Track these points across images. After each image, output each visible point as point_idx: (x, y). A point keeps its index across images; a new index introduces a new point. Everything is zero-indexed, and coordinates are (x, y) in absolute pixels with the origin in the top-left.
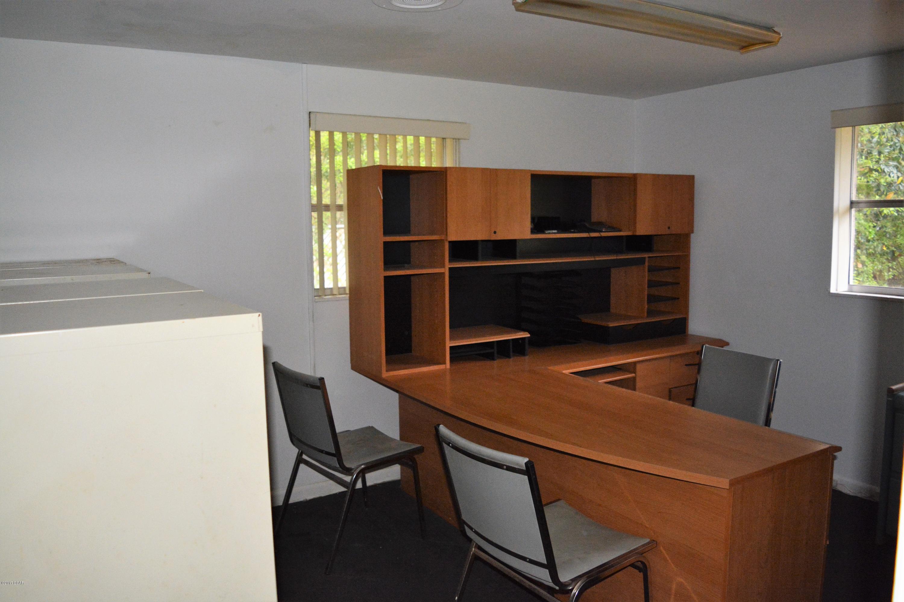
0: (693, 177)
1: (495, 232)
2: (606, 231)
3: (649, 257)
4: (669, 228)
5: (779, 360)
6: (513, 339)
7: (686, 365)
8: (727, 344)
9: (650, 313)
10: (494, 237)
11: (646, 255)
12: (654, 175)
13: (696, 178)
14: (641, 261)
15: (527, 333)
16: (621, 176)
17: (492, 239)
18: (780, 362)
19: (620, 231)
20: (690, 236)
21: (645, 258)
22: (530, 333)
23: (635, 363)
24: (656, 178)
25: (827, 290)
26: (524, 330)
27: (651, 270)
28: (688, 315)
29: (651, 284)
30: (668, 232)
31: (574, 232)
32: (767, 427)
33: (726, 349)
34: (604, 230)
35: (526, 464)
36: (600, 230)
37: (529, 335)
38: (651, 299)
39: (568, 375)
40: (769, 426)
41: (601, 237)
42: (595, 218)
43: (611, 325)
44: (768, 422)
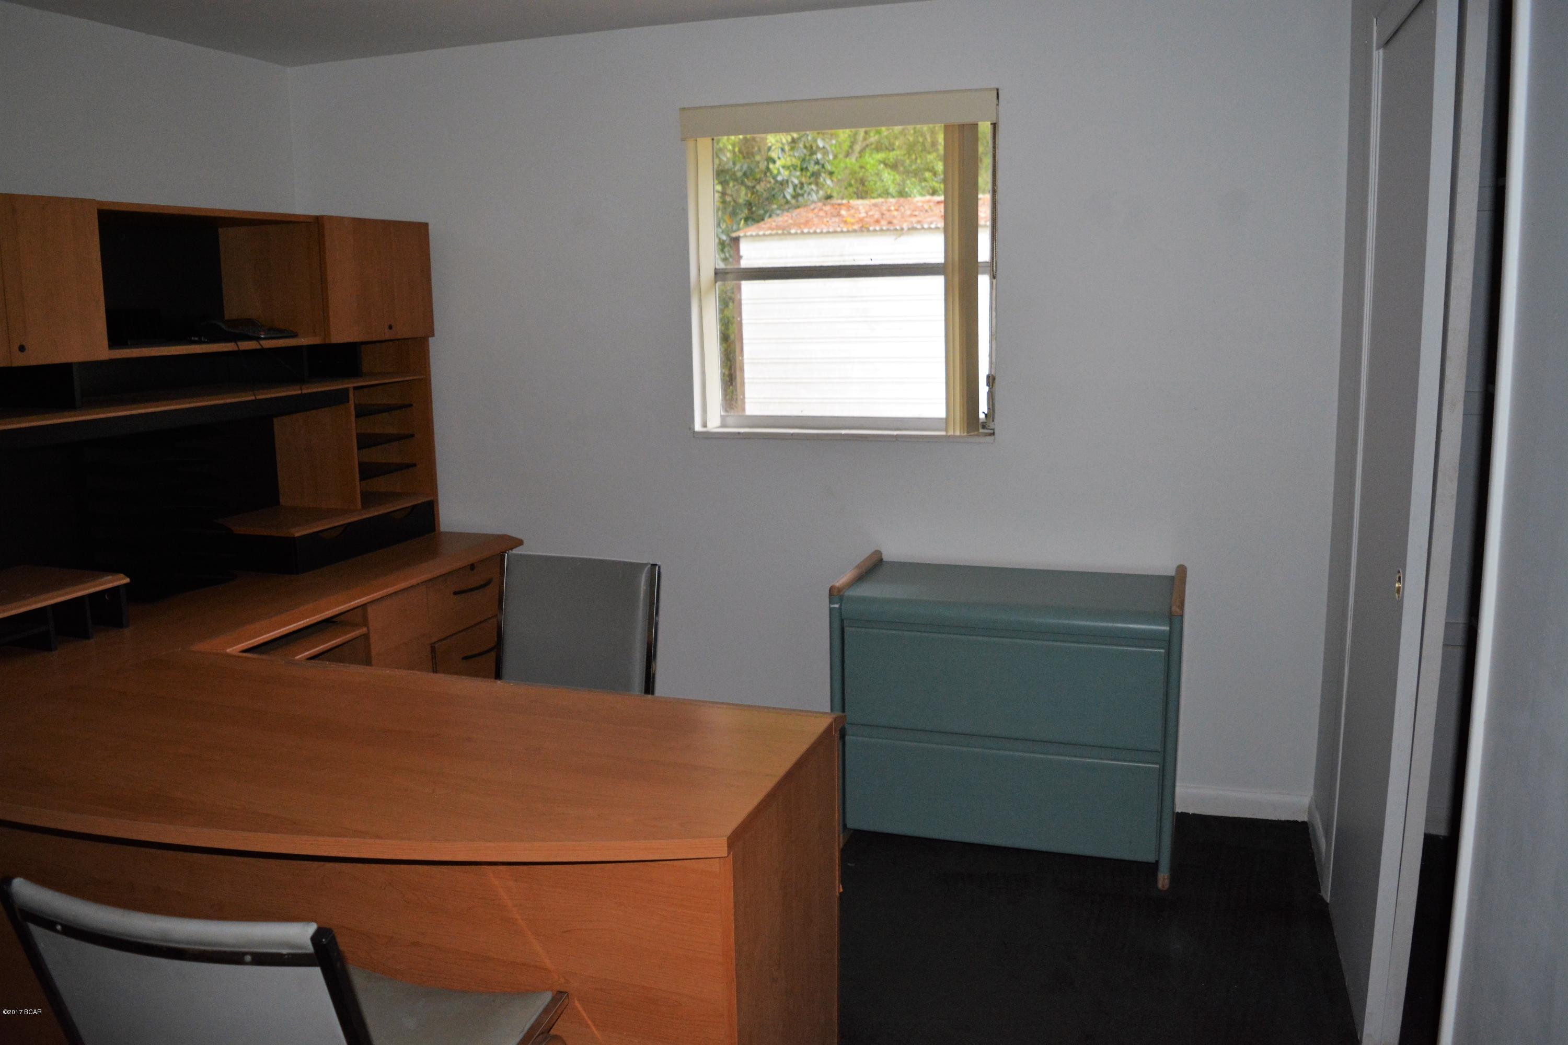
0: (426, 225)
1: (22, 348)
2: (266, 336)
3: (355, 388)
4: (390, 327)
5: (656, 565)
6: (90, 595)
7: (455, 593)
8: (519, 543)
9: (369, 499)
10: (20, 360)
11: (349, 384)
12: (354, 219)
13: (430, 227)
14: (340, 398)
15: (122, 575)
16: (293, 219)
17: (16, 364)
18: (659, 567)
19: (295, 335)
20: (428, 341)
21: (347, 389)
22: (127, 575)
23: (364, 606)
24: (360, 224)
25: (690, 429)
26: (113, 569)
27: (362, 412)
28: (437, 495)
29: (365, 442)
30: (388, 335)
31: (200, 342)
32: (650, 696)
33: (517, 552)
34: (262, 336)
35: (315, 939)
36: (256, 335)
37: (127, 580)
38: (368, 471)
39: (239, 657)
40: (653, 693)
41: (262, 351)
42: (232, 311)
43: (299, 532)
44: (649, 686)
